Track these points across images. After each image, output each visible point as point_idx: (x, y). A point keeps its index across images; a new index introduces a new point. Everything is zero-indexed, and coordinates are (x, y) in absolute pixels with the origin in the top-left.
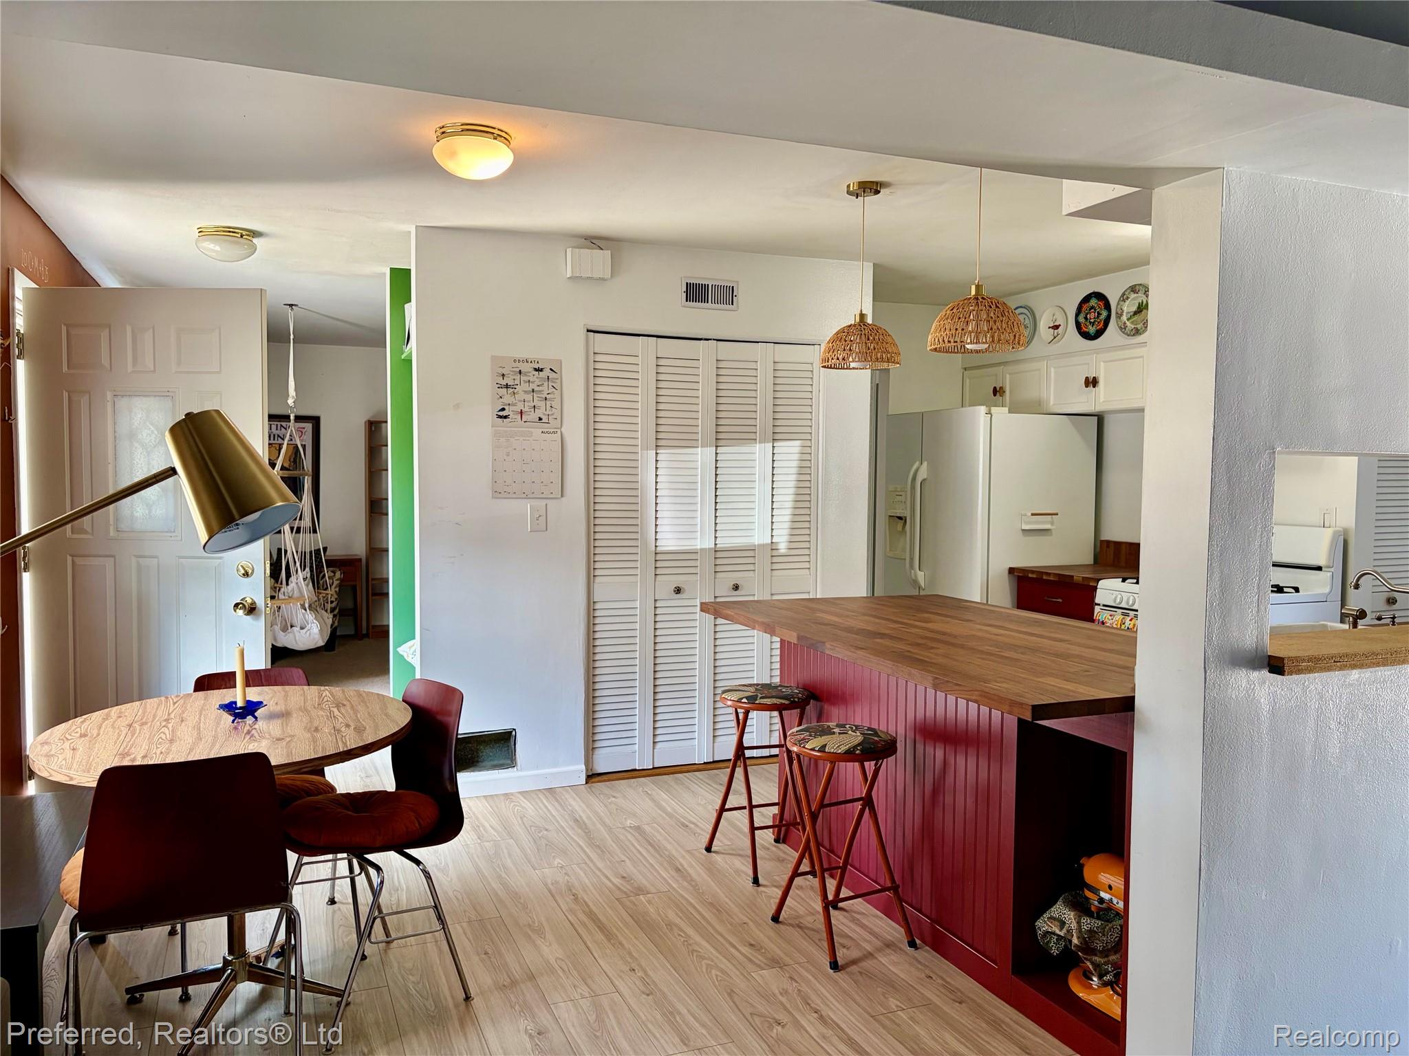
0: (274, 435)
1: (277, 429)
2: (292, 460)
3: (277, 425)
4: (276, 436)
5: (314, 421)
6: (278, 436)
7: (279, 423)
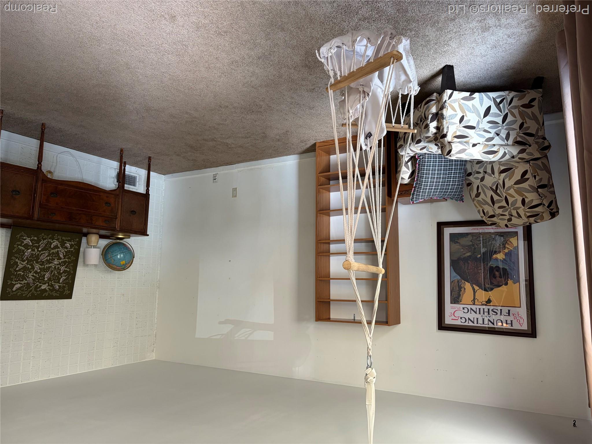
0: (480, 313)
1: (477, 319)
2: (463, 289)
3: (477, 323)
4: (478, 312)
5: (443, 326)
6: (476, 313)
7: (475, 325)
